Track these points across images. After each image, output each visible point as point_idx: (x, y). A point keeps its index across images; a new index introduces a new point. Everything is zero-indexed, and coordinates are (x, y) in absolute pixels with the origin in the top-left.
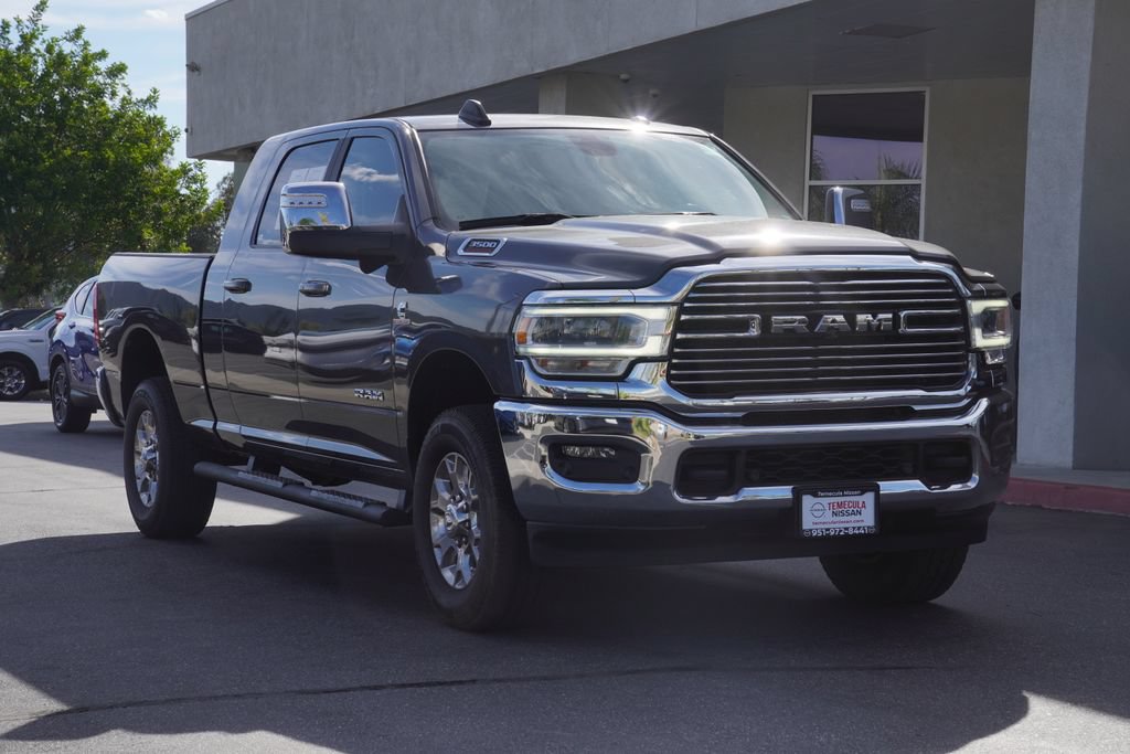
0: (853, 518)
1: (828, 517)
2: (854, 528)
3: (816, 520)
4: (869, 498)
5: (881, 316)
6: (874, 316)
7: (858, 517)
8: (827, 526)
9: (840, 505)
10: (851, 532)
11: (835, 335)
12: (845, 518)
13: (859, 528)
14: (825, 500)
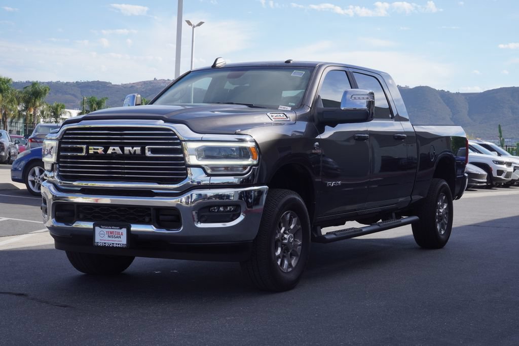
0: (117, 239)
1: (106, 238)
2: (116, 244)
3: (101, 238)
4: (124, 231)
5: (135, 148)
6: (133, 148)
7: (119, 239)
8: (105, 242)
9: (112, 233)
10: (115, 246)
11: (114, 156)
12: (113, 239)
13: (119, 244)
14: (105, 230)
